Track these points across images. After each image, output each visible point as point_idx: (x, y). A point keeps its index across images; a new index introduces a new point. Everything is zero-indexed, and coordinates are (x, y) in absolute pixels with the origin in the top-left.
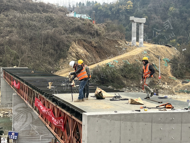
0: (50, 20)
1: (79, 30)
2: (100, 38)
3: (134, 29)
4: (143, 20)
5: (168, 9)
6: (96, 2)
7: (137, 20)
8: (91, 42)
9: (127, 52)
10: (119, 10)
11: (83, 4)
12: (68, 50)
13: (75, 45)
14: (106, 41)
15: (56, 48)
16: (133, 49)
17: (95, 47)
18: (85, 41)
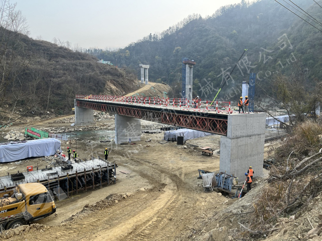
0: (89, 66)
1: (108, 72)
2: (123, 79)
3: (142, 72)
4: (148, 67)
5: (154, 57)
6: (101, 50)
7: (144, 66)
8: (118, 81)
9: (141, 88)
10: (120, 56)
11: (91, 51)
12: (104, 87)
13: (109, 83)
14: (126, 80)
15: (97, 85)
16: (144, 86)
17: (121, 85)
18: (114, 80)
